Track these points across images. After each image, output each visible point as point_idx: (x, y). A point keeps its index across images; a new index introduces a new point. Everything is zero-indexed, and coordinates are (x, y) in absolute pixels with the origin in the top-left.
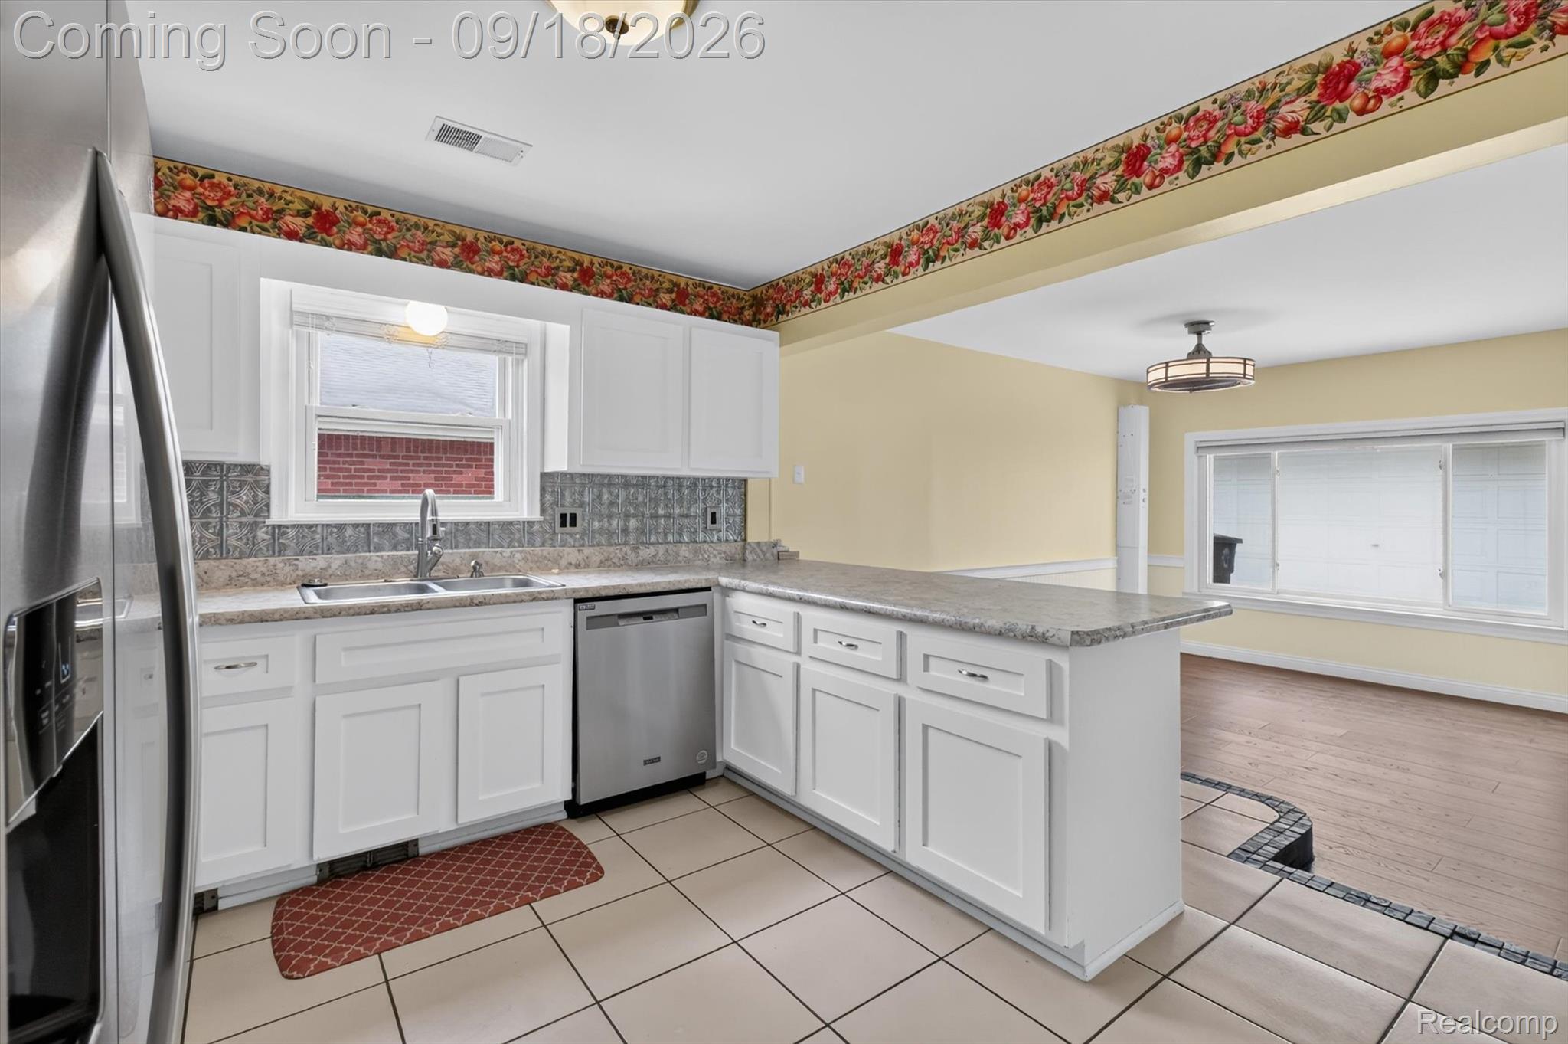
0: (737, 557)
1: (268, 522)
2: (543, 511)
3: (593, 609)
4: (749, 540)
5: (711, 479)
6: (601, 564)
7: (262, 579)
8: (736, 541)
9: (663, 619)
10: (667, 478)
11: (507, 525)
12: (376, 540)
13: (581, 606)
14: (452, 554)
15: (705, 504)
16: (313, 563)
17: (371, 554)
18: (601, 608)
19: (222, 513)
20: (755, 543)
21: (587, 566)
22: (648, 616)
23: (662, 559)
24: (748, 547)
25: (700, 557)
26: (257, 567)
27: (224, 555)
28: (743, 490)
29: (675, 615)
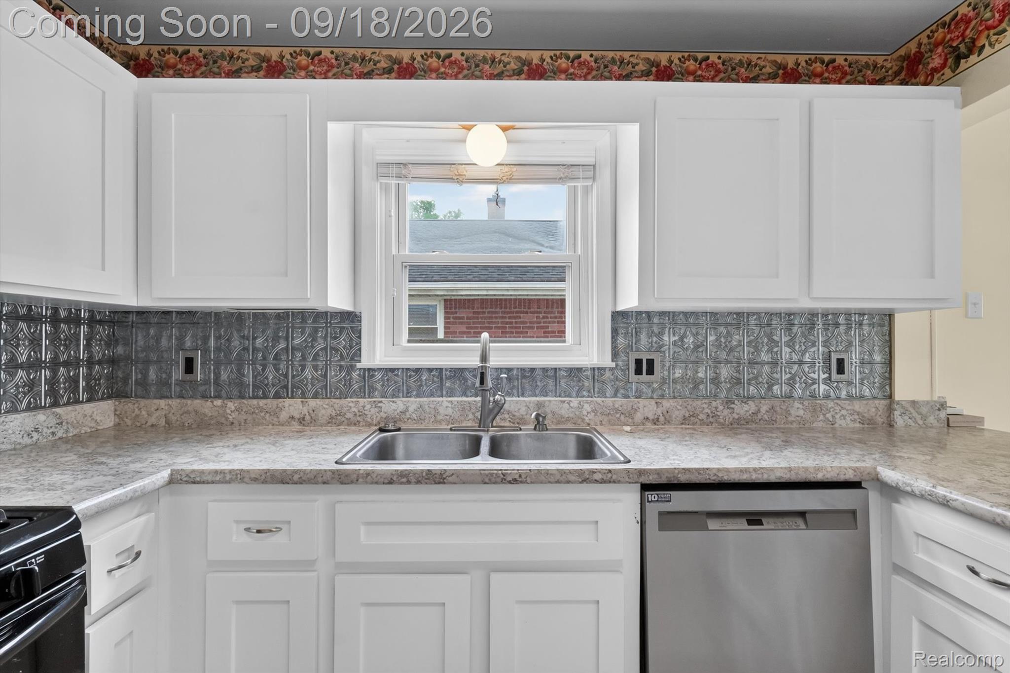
0: (880, 420)
1: (359, 365)
2: (615, 355)
3: (670, 501)
4: (898, 396)
5: (836, 314)
6: (685, 420)
7: (353, 419)
8: (875, 398)
9: (780, 525)
10: (771, 314)
11: (575, 372)
12: (447, 385)
13: (652, 496)
14: (517, 402)
15: (828, 347)
16: (394, 406)
17: (444, 399)
18: (681, 501)
19: (327, 357)
20: (908, 402)
21: (668, 422)
22: (755, 519)
23: (766, 417)
24: (895, 406)
25: (821, 417)
26: (350, 407)
27: (328, 396)
28: (886, 328)
29: (800, 522)
